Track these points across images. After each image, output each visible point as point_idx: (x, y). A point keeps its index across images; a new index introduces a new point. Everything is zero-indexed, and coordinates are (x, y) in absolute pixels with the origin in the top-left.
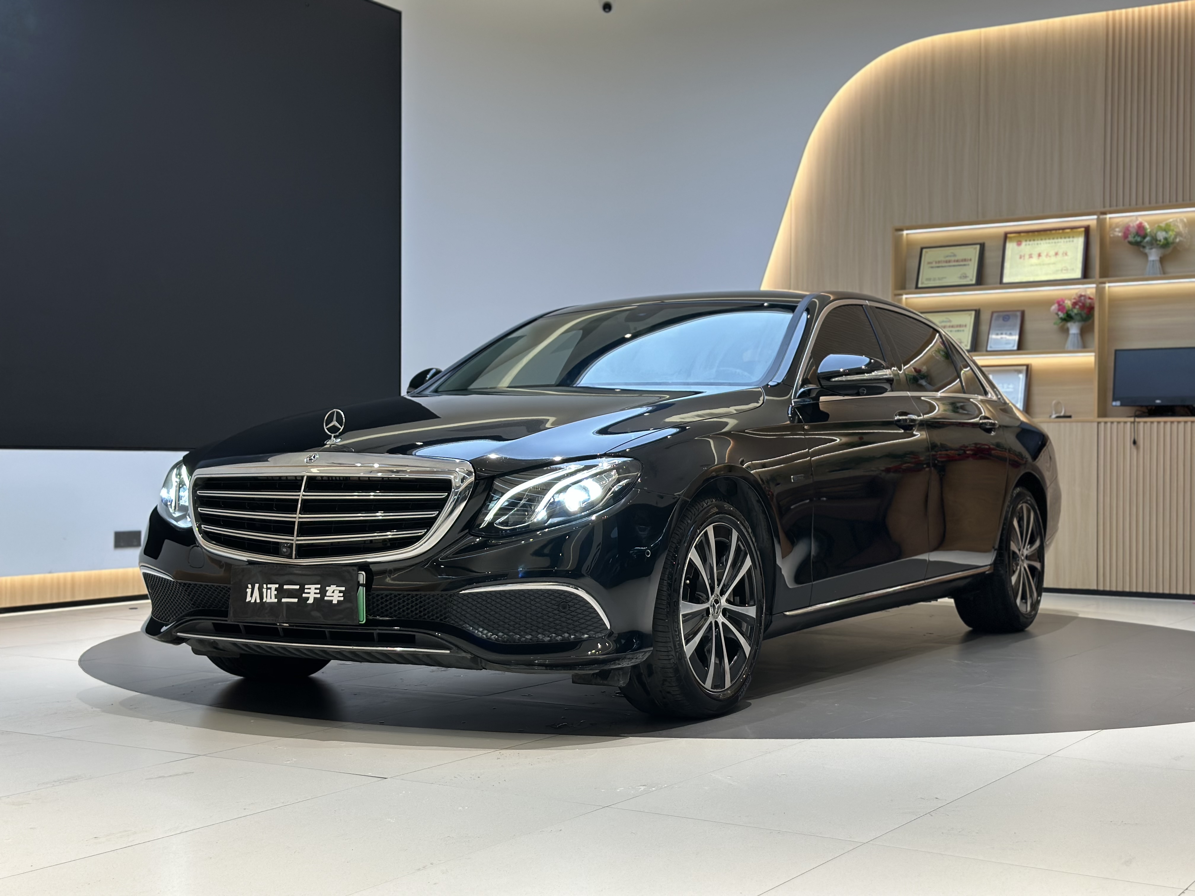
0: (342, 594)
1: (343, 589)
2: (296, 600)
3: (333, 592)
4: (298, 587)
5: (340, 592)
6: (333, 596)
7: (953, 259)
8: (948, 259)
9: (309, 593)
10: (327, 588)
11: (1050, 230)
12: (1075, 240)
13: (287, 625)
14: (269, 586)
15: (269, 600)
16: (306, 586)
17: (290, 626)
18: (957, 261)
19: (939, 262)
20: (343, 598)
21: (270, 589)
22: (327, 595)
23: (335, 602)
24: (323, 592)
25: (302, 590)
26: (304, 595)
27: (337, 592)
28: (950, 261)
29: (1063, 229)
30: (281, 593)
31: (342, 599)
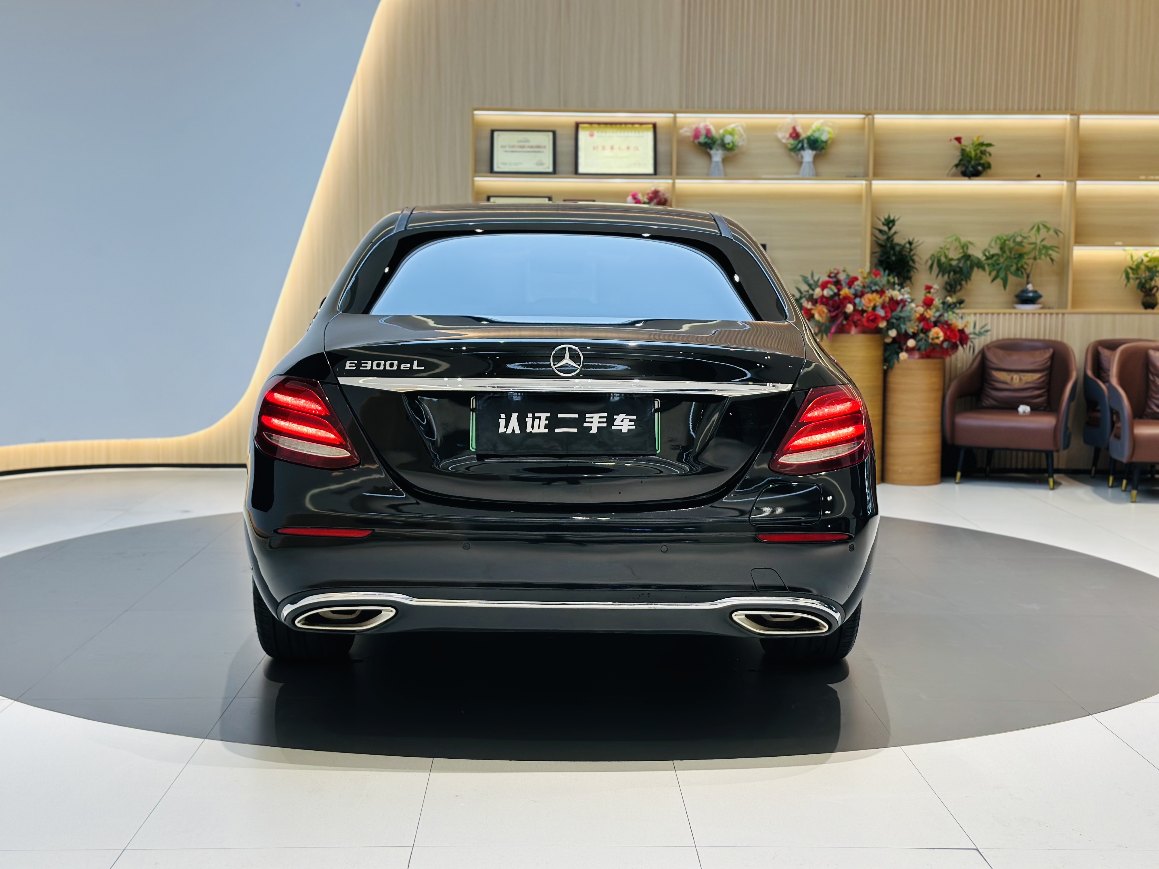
7: (526, 144)
8: (522, 144)
11: (621, 124)
12: (645, 135)
18: (532, 147)
19: (513, 146)
28: (523, 147)
29: (633, 124)
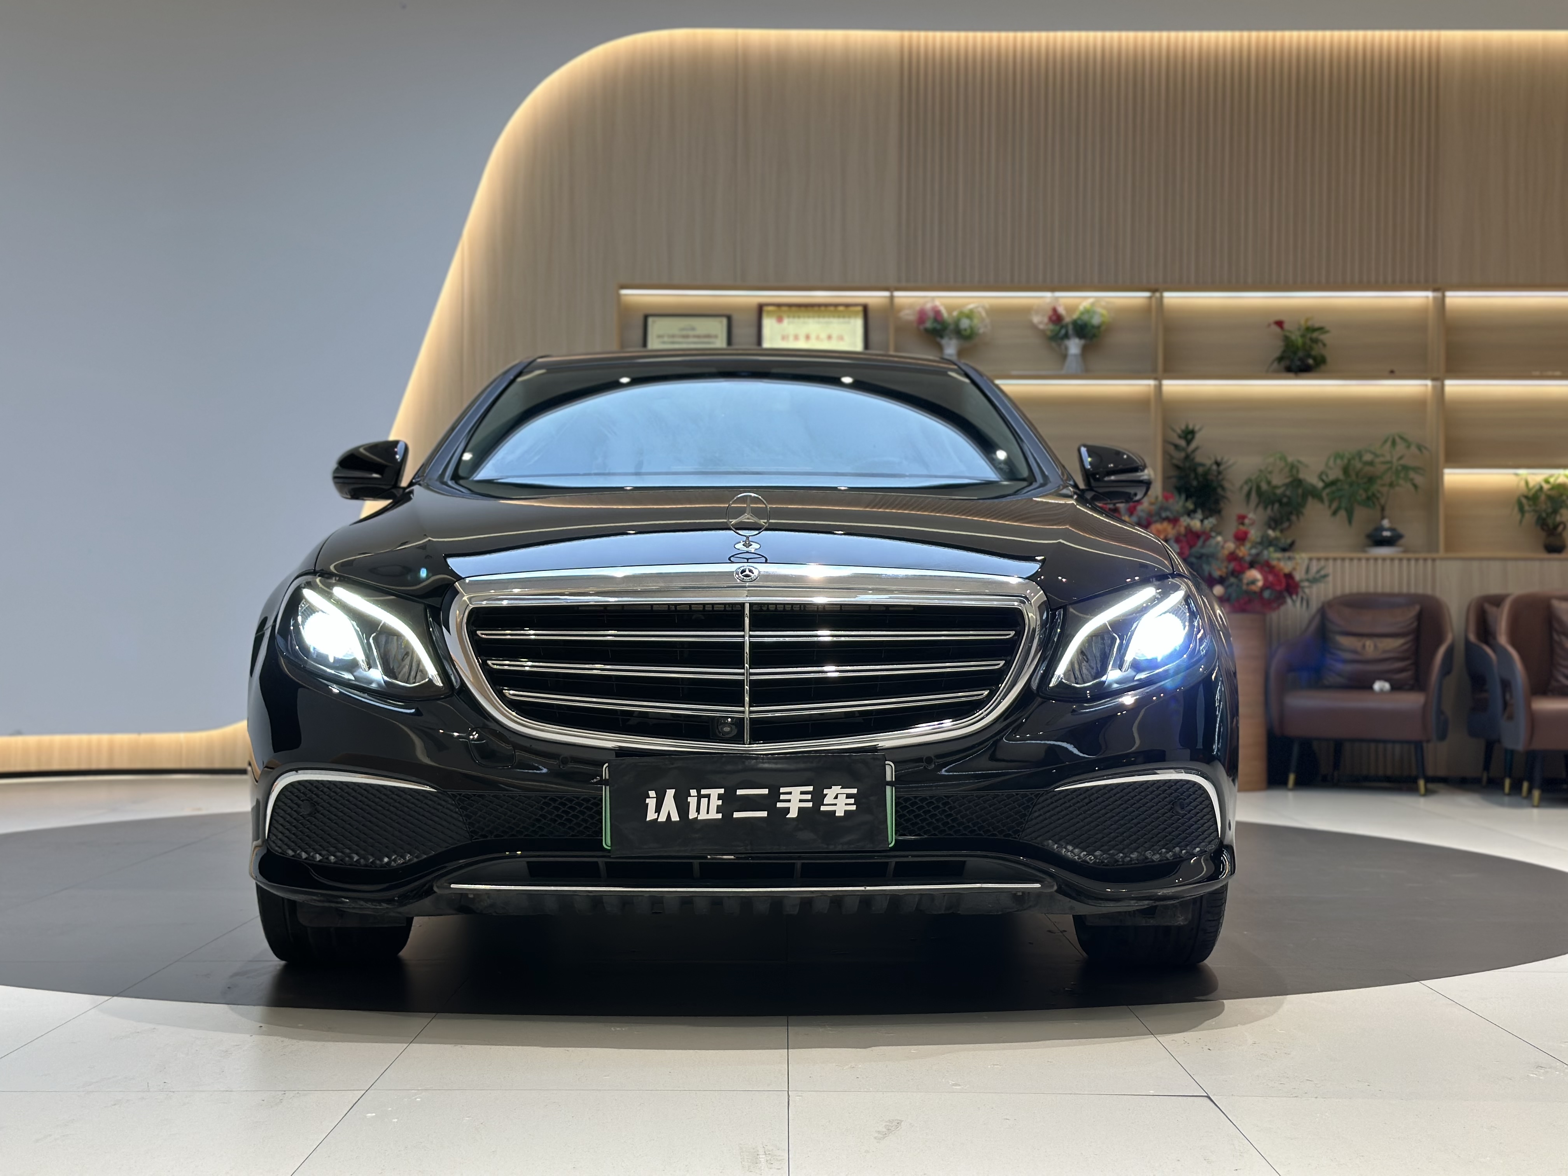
0: (852, 801)
1: (855, 791)
2: (764, 814)
3: (836, 797)
4: (765, 791)
5: (849, 796)
6: (836, 805)
7: (691, 333)
8: (685, 333)
9: (789, 801)
10: (826, 791)
11: (819, 305)
12: (852, 321)
13: (732, 857)
14: (703, 792)
15: (703, 816)
16: (782, 790)
17: (738, 858)
18: (698, 337)
19: (673, 336)
20: (855, 806)
21: (708, 796)
22: (825, 803)
23: (840, 813)
24: (818, 798)
25: (775, 795)
26: (779, 805)
27: (842, 797)
28: (687, 336)
29: (836, 305)
30: (729, 802)
31: (854, 808)
